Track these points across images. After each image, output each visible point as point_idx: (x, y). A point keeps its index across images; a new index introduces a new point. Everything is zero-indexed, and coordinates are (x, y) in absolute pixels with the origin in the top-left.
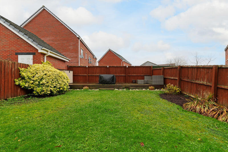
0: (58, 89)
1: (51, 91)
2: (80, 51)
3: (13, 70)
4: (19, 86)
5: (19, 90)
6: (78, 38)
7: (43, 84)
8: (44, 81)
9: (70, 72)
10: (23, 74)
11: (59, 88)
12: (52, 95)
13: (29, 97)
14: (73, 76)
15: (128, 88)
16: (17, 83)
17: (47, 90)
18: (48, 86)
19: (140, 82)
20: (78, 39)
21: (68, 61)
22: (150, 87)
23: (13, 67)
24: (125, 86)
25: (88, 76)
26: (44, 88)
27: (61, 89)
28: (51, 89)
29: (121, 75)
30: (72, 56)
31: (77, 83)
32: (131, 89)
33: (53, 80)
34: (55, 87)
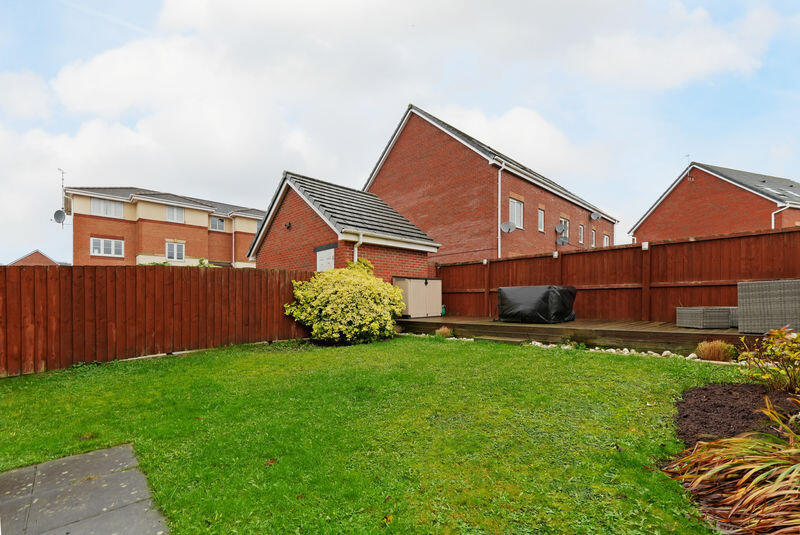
0: (357, 330)
1: (340, 332)
2: (506, 208)
3: (282, 285)
4: (291, 317)
5: (293, 327)
6: (494, 165)
7: (327, 316)
8: (328, 309)
9: (426, 283)
10: (298, 293)
11: (360, 327)
12: (343, 341)
13: (303, 343)
14: (443, 293)
15: (585, 341)
16: (287, 313)
17: (333, 329)
18: (335, 320)
19: (689, 317)
20: (492, 170)
21: (435, 250)
22: (704, 345)
23: (282, 280)
24: (572, 334)
25: (491, 292)
26: (328, 326)
27: (365, 329)
28: (341, 327)
29: (616, 286)
30: (477, 231)
31: (460, 315)
32: (601, 347)
33: (347, 307)
34: (350, 323)
